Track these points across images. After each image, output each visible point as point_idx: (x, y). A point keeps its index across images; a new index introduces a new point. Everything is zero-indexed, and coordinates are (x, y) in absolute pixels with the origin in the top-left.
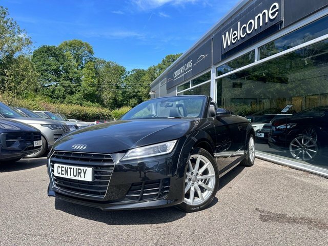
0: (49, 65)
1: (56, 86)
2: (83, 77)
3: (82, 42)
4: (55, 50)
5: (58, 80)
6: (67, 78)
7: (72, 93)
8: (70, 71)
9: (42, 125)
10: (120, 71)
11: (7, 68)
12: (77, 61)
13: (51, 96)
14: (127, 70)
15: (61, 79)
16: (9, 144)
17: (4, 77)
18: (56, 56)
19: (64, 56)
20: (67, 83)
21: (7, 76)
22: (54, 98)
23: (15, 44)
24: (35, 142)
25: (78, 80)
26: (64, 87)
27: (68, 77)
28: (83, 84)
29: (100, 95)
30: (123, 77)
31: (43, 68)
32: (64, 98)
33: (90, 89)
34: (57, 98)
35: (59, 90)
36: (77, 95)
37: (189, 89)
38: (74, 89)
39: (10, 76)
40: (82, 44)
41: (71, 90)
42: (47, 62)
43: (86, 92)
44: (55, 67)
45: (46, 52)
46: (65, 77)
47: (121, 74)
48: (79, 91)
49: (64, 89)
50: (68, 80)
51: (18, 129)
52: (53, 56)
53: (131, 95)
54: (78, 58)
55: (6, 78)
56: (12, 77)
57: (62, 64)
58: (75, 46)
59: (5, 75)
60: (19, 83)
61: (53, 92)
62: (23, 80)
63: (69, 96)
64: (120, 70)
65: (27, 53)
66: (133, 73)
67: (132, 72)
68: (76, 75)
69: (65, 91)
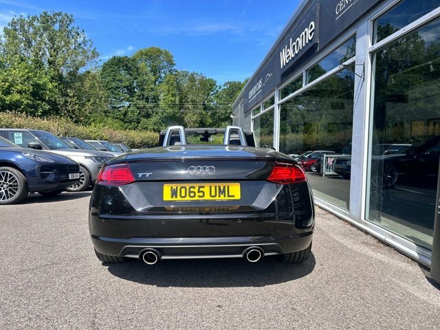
0: (120, 81)
1: (129, 107)
2: (162, 95)
3: (161, 49)
4: (127, 61)
5: (131, 99)
6: (142, 97)
7: (148, 116)
8: (146, 87)
9: (86, 157)
10: (208, 86)
11: (70, 87)
12: (154, 75)
13: (123, 120)
14: (218, 84)
15: (135, 99)
16: (44, 176)
17: (68, 98)
18: (128, 69)
19: (138, 69)
20: (141, 103)
21: (71, 97)
22: (127, 122)
23: (80, 58)
24: (70, 175)
25: (156, 99)
26: (138, 108)
27: (143, 95)
28: (161, 103)
29: (183, 118)
30: (212, 93)
31: (114, 85)
32: (139, 123)
33: (170, 111)
34: (130, 122)
35: (133, 112)
36: (154, 119)
37: (259, 114)
38: (151, 110)
39: (74, 96)
40: (161, 52)
41: (147, 112)
42: (117, 78)
43: (165, 114)
44: (128, 83)
45: (117, 65)
46: (139, 96)
47: (210, 89)
48: (157, 113)
49: (138, 111)
50: (143, 99)
51: (53, 161)
52: (124, 70)
53: (222, 117)
54: (155, 71)
55: (69, 100)
56: (76, 98)
57: (136, 79)
58: (151, 55)
59: (68, 95)
60: (83, 105)
61: (125, 114)
62: (89, 101)
63: (144, 120)
64: (208, 84)
65: (93, 67)
66: (225, 88)
67: (224, 86)
68: (152, 93)
69: (139, 113)
